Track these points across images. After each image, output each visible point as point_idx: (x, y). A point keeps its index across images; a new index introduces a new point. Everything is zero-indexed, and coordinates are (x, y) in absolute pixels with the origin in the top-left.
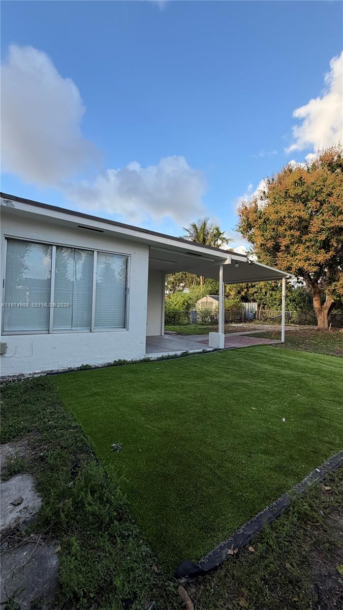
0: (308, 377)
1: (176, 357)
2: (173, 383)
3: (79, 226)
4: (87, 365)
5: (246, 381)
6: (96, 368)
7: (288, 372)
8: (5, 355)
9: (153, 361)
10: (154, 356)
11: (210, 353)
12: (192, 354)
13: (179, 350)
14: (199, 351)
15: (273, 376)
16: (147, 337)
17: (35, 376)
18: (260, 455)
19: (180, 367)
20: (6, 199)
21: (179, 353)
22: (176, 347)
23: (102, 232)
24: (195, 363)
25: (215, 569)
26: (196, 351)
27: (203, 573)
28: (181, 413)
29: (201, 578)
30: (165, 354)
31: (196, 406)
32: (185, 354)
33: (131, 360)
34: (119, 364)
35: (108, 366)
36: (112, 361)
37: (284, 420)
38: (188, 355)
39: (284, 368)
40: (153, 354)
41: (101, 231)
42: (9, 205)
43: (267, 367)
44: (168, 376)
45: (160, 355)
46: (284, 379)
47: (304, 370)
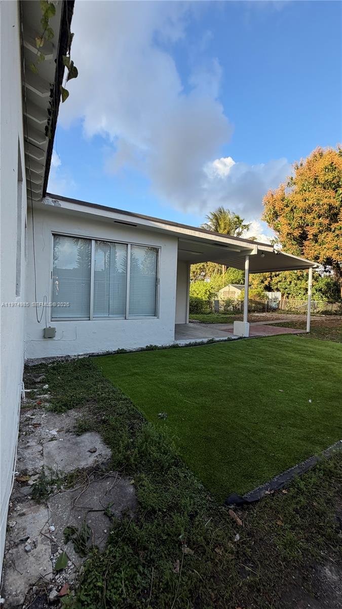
0: (333, 365)
1: (202, 344)
2: (203, 367)
3: (115, 222)
4: (123, 350)
5: (272, 367)
6: (131, 352)
7: (313, 360)
8: (54, 338)
9: (182, 347)
10: (182, 342)
11: (235, 341)
12: (218, 341)
13: (205, 338)
14: (224, 339)
15: (298, 363)
16: (175, 325)
17: (80, 357)
18: (288, 427)
19: (209, 354)
20: (54, 200)
21: (205, 340)
22: (202, 335)
23: (136, 226)
24: (222, 350)
25: (257, 501)
26: (222, 339)
27: (248, 503)
28: (214, 392)
29: (245, 506)
30: (193, 341)
31: (227, 387)
32: (211, 342)
33: (161, 346)
34: (151, 349)
35: (141, 351)
36: (144, 346)
37: (310, 401)
38: (214, 342)
39: (309, 356)
40: (181, 341)
41: (134, 225)
42: (57, 205)
43: (292, 355)
44: (198, 360)
45: (187, 342)
46: (310, 367)
47: (330, 359)
